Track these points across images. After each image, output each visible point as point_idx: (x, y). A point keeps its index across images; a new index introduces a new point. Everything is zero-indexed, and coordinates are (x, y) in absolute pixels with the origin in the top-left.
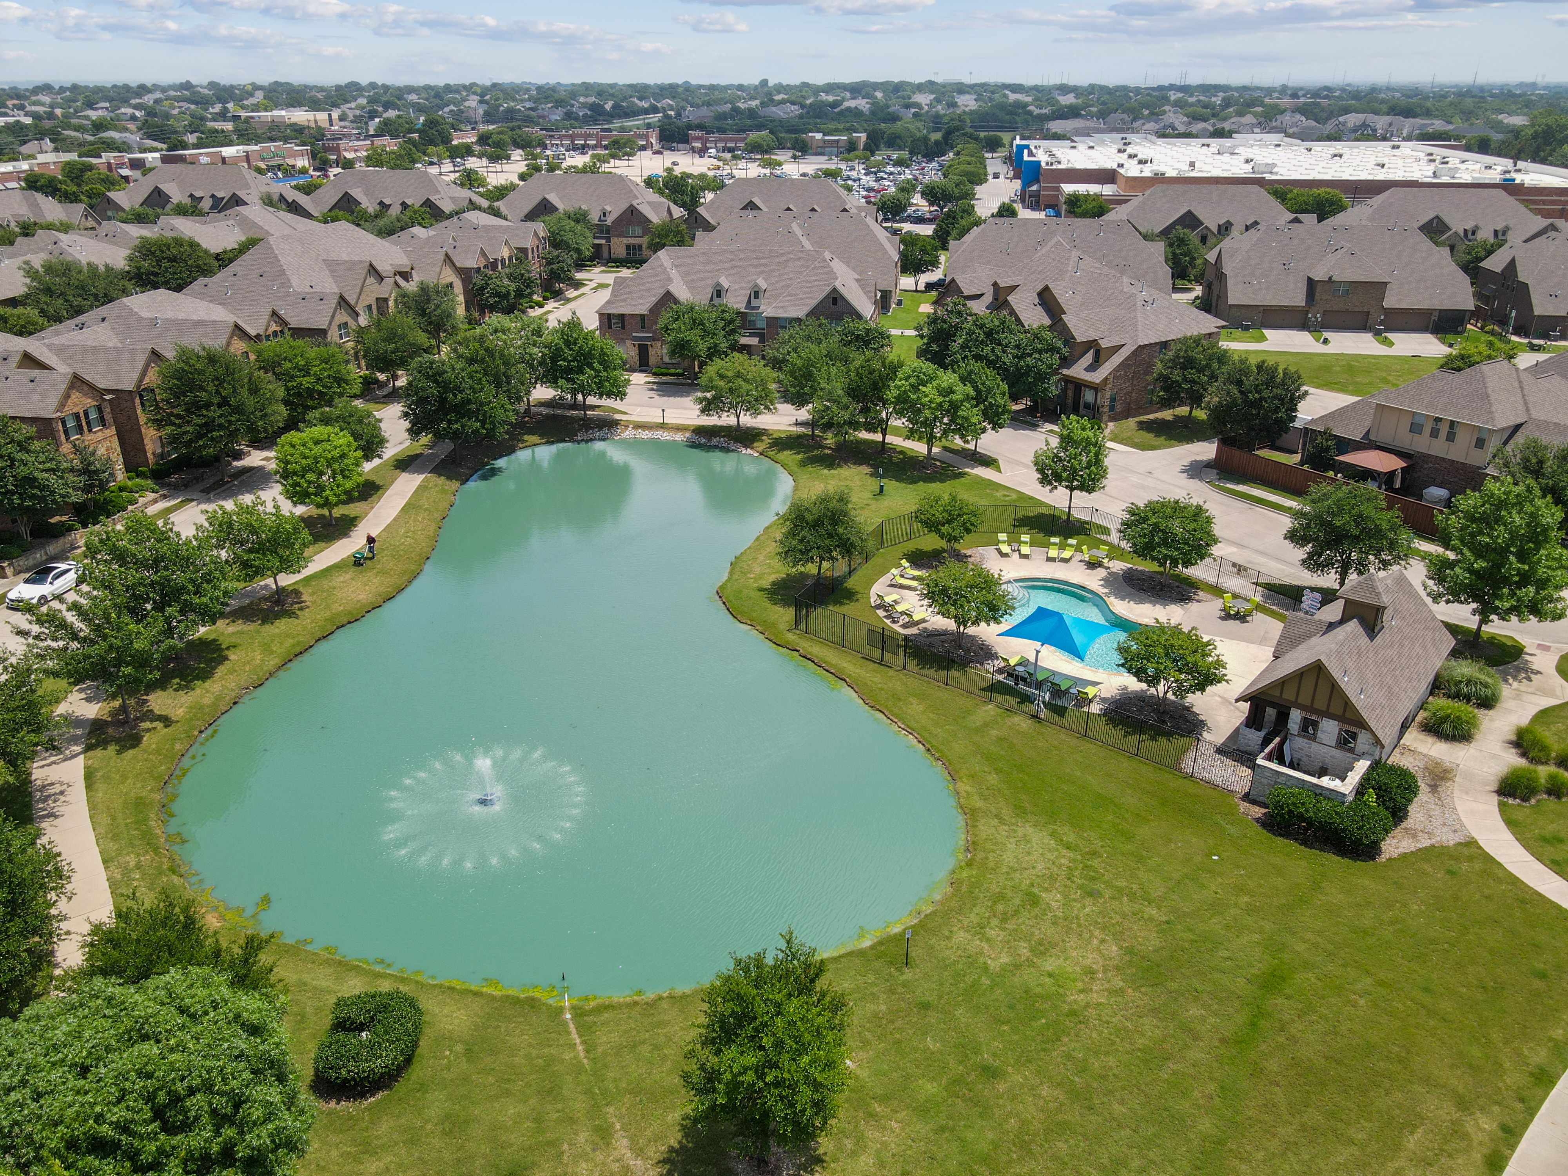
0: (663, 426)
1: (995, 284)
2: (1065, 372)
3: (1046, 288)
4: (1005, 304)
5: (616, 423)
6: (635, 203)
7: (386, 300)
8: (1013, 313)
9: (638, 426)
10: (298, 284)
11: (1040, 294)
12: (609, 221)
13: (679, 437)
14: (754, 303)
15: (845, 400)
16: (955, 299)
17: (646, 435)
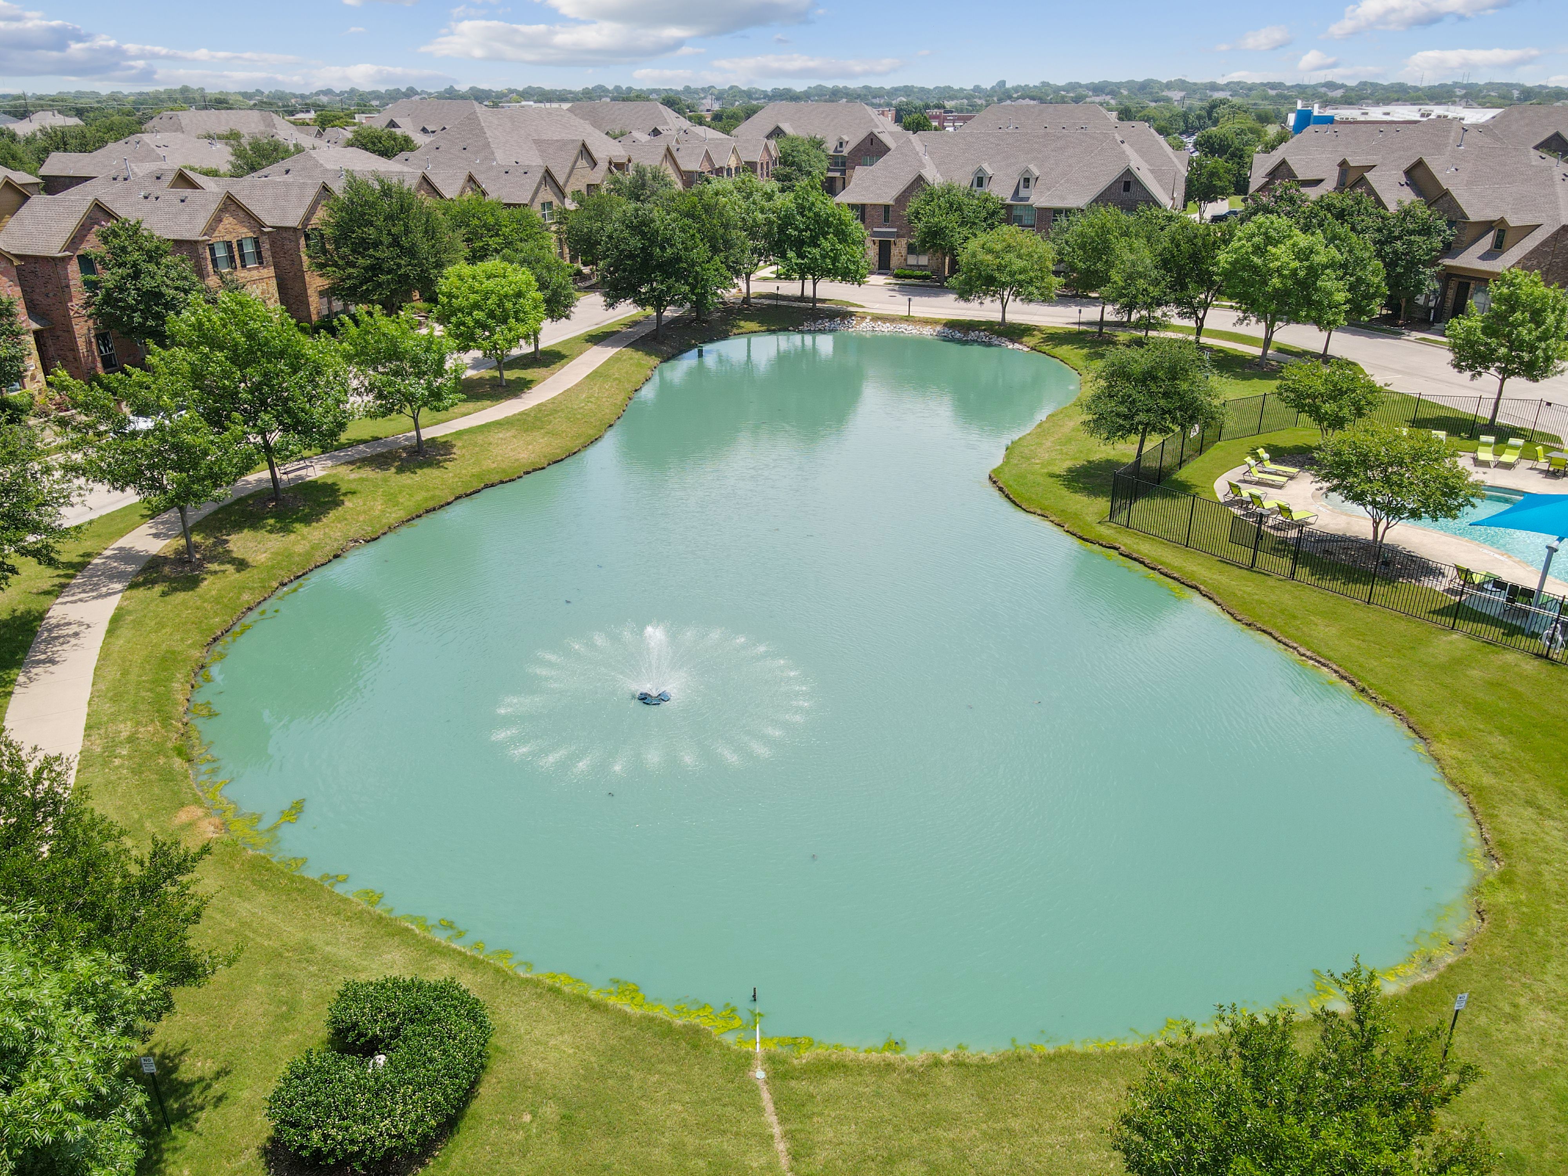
0: (908, 319)
1: (1343, 164)
2: (1448, 262)
3: (1420, 163)
4: (1361, 181)
5: (852, 314)
6: (876, 131)
7: (597, 187)
8: (1371, 192)
9: (876, 318)
10: (502, 157)
11: (1408, 173)
12: (846, 151)
13: (928, 331)
14: (1023, 193)
15: (1154, 274)
16: (1286, 182)
17: (886, 328)
